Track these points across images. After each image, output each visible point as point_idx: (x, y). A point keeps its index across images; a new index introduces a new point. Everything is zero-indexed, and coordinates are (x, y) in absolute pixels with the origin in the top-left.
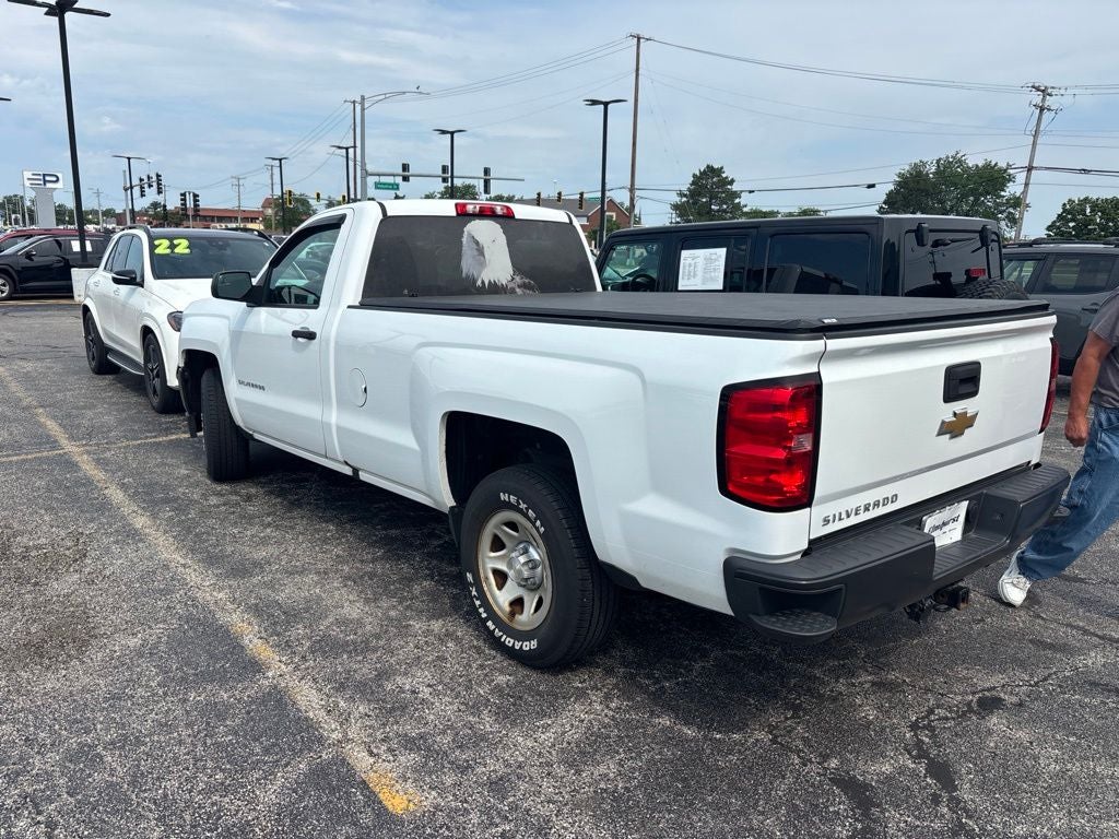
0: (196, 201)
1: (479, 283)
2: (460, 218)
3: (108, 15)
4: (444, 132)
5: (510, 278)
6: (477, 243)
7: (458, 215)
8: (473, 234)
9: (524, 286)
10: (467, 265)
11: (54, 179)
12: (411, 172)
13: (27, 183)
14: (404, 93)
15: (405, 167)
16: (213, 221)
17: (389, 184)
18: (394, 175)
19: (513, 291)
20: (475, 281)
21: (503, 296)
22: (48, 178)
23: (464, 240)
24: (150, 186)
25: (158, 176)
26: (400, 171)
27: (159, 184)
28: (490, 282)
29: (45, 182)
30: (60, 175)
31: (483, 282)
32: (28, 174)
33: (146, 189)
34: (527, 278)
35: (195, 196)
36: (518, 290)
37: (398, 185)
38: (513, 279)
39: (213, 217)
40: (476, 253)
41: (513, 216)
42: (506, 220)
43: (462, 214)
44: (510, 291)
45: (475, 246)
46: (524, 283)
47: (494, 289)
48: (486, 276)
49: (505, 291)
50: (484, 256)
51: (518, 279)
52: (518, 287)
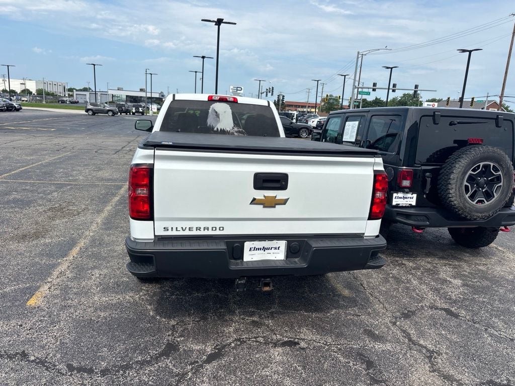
0: (283, 98)
1: (215, 129)
2: (209, 102)
3: (235, 24)
4: (388, 68)
5: (232, 128)
6: (216, 112)
7: (208, 100)
8: (215, 108)
9: (239, 132)
10: (210, 121)
11: (240, 89)
12: (377, 86)
13: (231, 91)
14: (379, 50)
15: (375, 85)
16: (299, 107)
17: (366, 92)
18: (369, 88)
19: (233, 134)
20: (213, 128)
21: (228, 135)
22: (238, 89)
23: (210, 111)
24: (270, 92)
25: (273, 88)
26: (371, 86)
27: (272, 91)
28: (221, 129)
29: (237, 90)
30: (243, 88)
31: (217, 129)
32: (232, 87)
33: (268, 94)
34: (241, 128)
35: (283, 96)
36: (235, 134)
37: (370, 93)
39: (300, 106)
40: (215, 116)
41: (237, 102)
42: (233, 104)
43: (211, 100)
44: (231, 134)
45: (215, 114)
46: (239, 131)
47: (223, 132)
48: (219, 126)
49: (229, 134)
50: (219, 118)
51: (236, 129)
52: (236, 132)
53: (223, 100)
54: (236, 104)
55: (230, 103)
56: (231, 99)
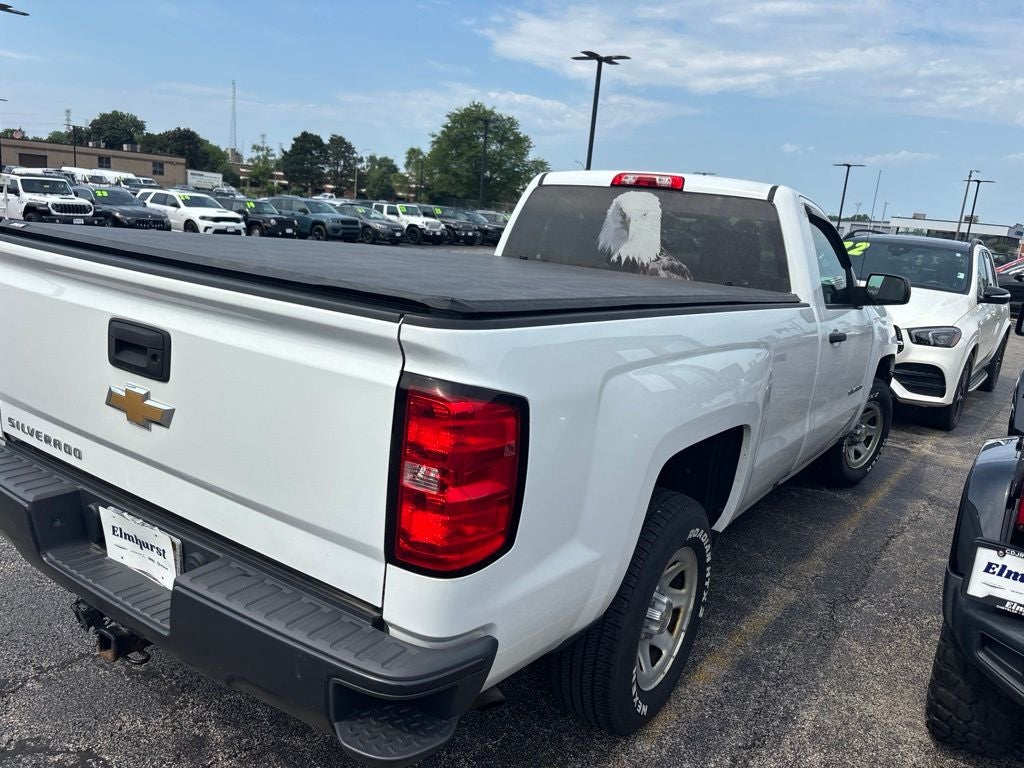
1: (615, 258)
2: (614, 189)
5: (654, 258)
6: (624, 216)
7: (612, 185)
8: (623, 206)
9: (671, 269)
10: (605, 238)
19: (655, 272)
20: (610, 255)
21: (641, 275)
23: (610, 212)
28: (628, 258)
31: (619, 258)
34: (678, 259)
36: (662, 274)
38: (658, 259)
40: (619, 225)
41: (681, 190)
42: (669, 194)
43: (619, 185)
44: (651, 274)
45: (620, 219)
46: (672, 266)
47: (632, 266)
48: (625, 252)
49: (645, 273)
50: (628, 230)
51: (665, 260)
52: (664, 269)
53: (646, 184)
54: (677, 196)
55: (662, 193)
56: (666, 182)
